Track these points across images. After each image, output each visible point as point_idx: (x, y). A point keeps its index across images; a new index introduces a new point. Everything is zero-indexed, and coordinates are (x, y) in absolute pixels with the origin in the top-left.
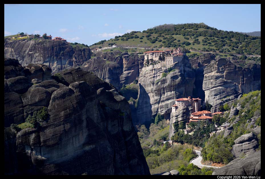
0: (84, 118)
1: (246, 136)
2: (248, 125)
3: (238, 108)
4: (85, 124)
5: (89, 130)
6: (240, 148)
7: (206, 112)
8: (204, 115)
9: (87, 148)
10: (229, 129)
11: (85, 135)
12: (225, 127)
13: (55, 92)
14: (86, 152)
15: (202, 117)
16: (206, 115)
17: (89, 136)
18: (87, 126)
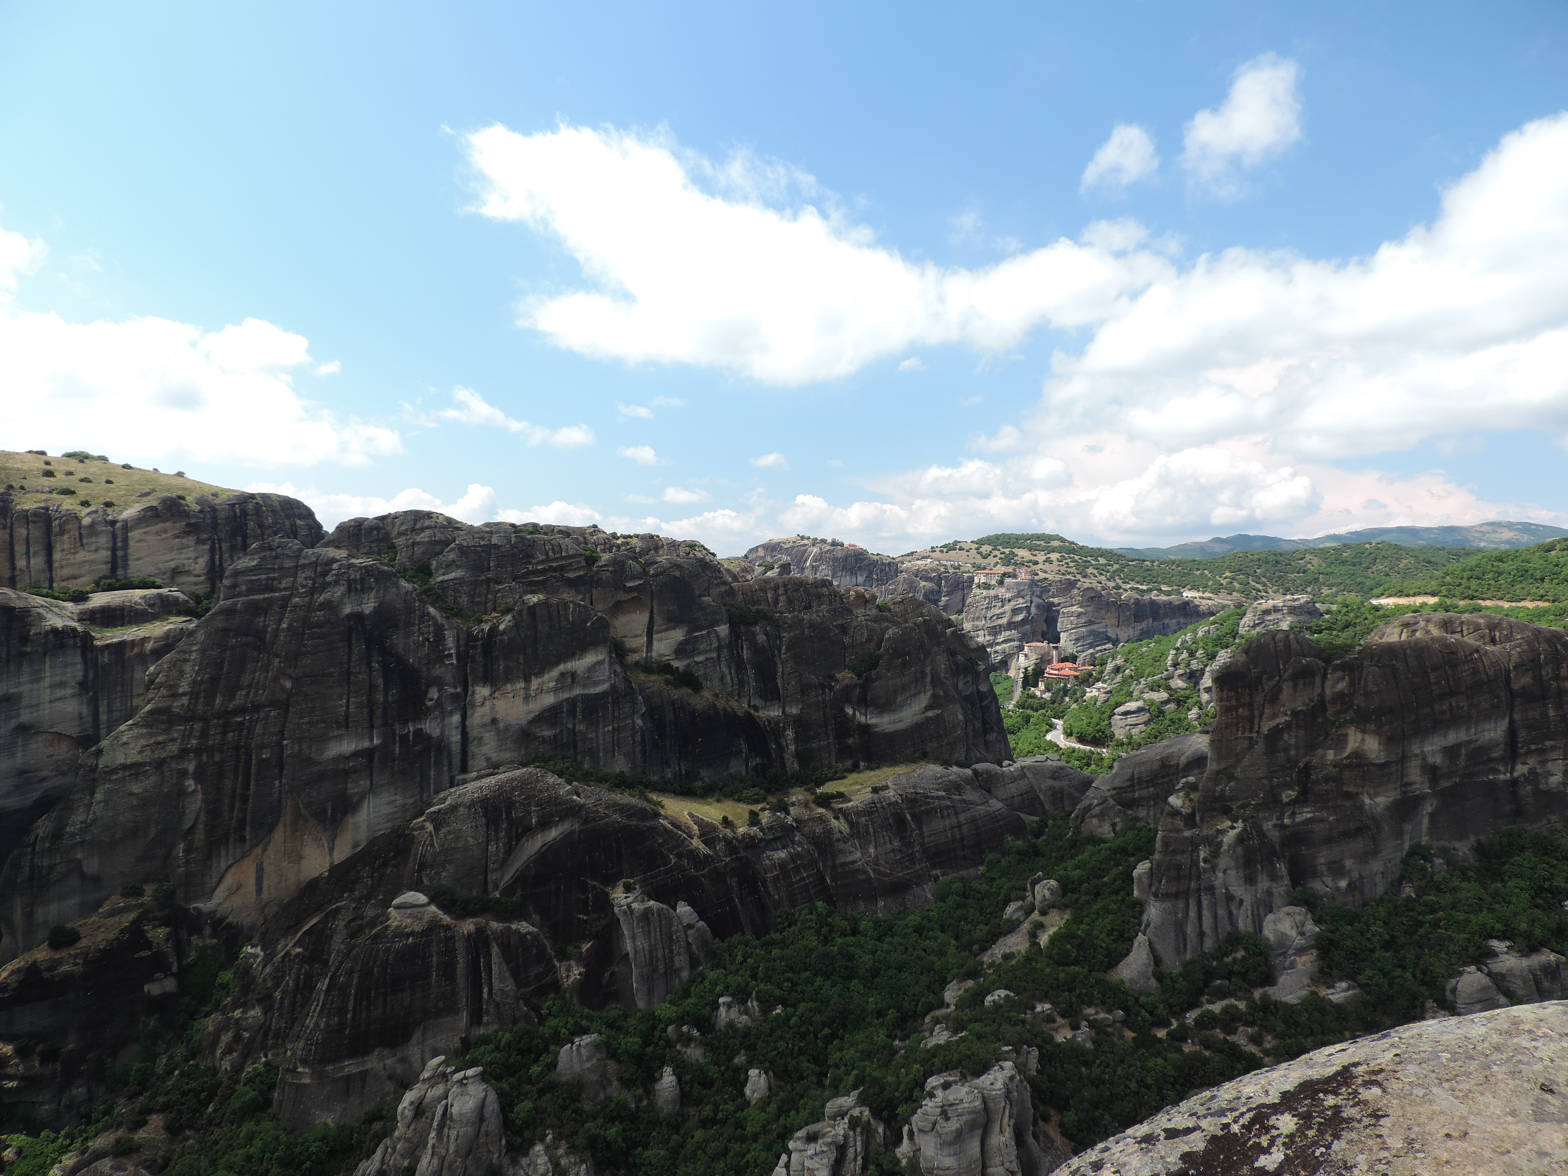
0: (928, 669)
1: (1132, 706)
2: (1136, 689)
3: (1119, 661)
4: (928, 679)
5: (934, 687)
6: (1123, 723)
7: (1070, 665)
8: (1067, 669)
9: (930, 714)
10: (1106, 693)
11: (929, 694)
12: (1099, 690)
13: (890, 631)
14: (928, 719)
15: (1063, 672)
16: (1070, 669)
17: (934, 696)
18: (932, 682)
